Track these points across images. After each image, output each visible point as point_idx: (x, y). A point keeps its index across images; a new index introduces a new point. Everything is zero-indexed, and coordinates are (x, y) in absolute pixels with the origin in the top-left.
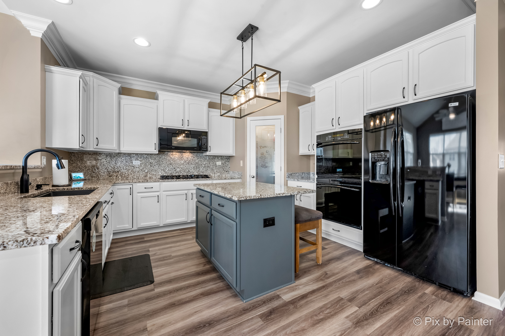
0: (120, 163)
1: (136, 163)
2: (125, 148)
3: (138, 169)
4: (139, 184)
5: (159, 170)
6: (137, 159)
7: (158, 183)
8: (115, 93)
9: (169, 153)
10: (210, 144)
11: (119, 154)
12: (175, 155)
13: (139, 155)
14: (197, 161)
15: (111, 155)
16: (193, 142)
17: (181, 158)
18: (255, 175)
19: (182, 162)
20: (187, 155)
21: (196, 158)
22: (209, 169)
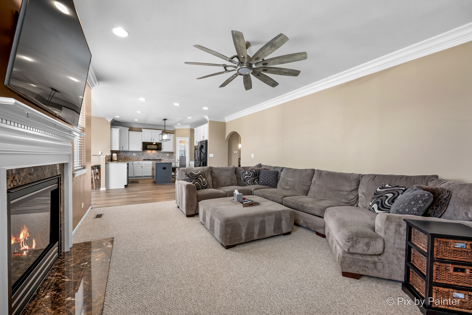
0: (128, 155)
1: (134, 154)
2: (131, 150)
3: (135, 157)
4: (135, 162)
5: (143, 157)
6: (134, 153)
7: (142, 162)
8: (128, 131)
9: (147, 151)
10: (162, 147)
11: (128, 152)
12: (149, 152)
13: (135, 152)
14: (158, 154)
15: (125, 152)
16: (156, 147)
17: (152, 153)
18: (179, 160)
19: (152, 154)
20: (154, 152)
21: (157, 153)
22: (162, 157)
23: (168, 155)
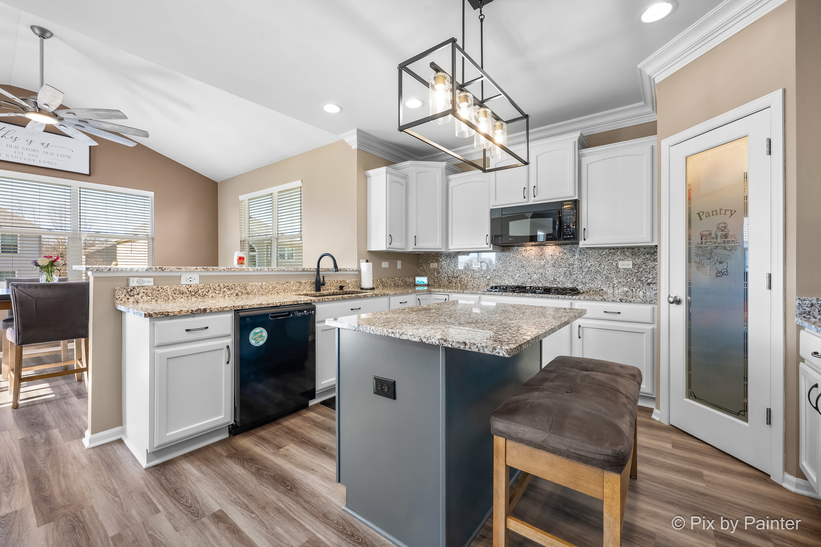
8: (442, 174)
10: (583, 224)
12: (530, 251)
17: (541, 256)
18: (682, 295)
19: (543, 263)
22: (599, 277)
23: (626, 264)
